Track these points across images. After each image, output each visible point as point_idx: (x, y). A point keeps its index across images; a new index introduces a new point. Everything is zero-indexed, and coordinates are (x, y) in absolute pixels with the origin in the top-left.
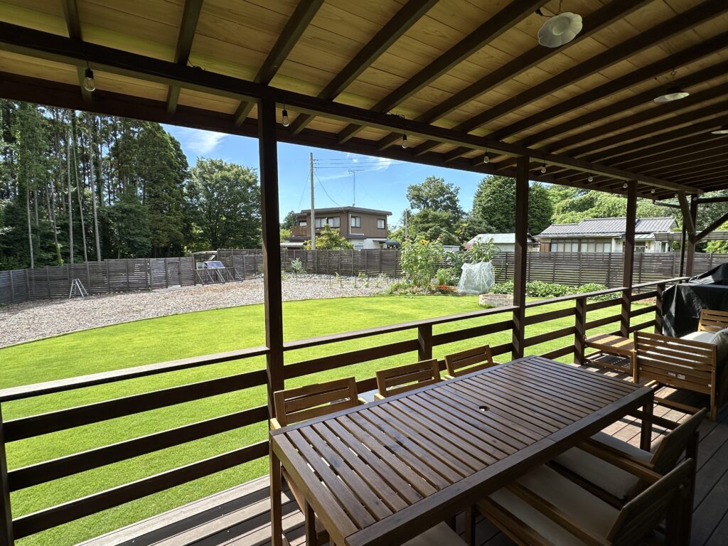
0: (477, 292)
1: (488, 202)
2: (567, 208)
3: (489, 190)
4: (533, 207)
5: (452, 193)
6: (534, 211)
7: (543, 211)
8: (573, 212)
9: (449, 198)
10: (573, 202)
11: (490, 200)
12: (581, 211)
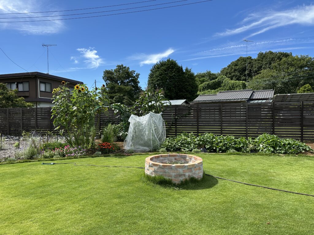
0: (147, 149)
1: (157, 81)
2: (206, 87)
3: (158, 73)
4: (186, 85)
5: (134, 77)
6: (187, 87)
7: (192, 88)
8: (209, 90)
9: (132, 80)
10: (208, 84)
11: (159, 80)
12: (214, 89)
